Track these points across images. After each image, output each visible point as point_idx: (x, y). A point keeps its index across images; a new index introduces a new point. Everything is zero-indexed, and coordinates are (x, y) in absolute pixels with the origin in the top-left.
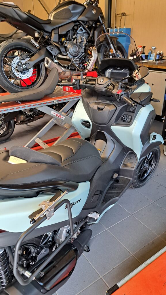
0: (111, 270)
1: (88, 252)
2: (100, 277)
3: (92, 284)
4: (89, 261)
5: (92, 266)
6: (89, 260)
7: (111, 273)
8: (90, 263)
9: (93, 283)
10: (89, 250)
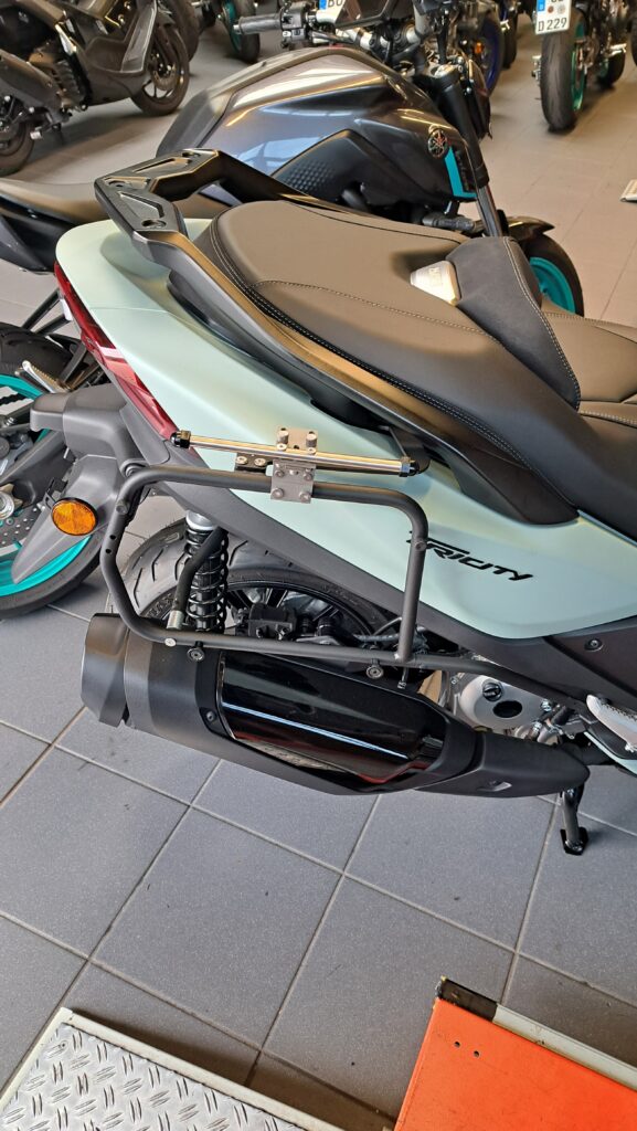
0: (575, 977)
1: (568, 850)
2: (515, 948)
3: (470, 933)
4: (538, 875)
5: (529, 896)
6: (542, 875)
7: (561, 984)
8: (536, 881)
9: (476, 933)
10: (579, 854)
